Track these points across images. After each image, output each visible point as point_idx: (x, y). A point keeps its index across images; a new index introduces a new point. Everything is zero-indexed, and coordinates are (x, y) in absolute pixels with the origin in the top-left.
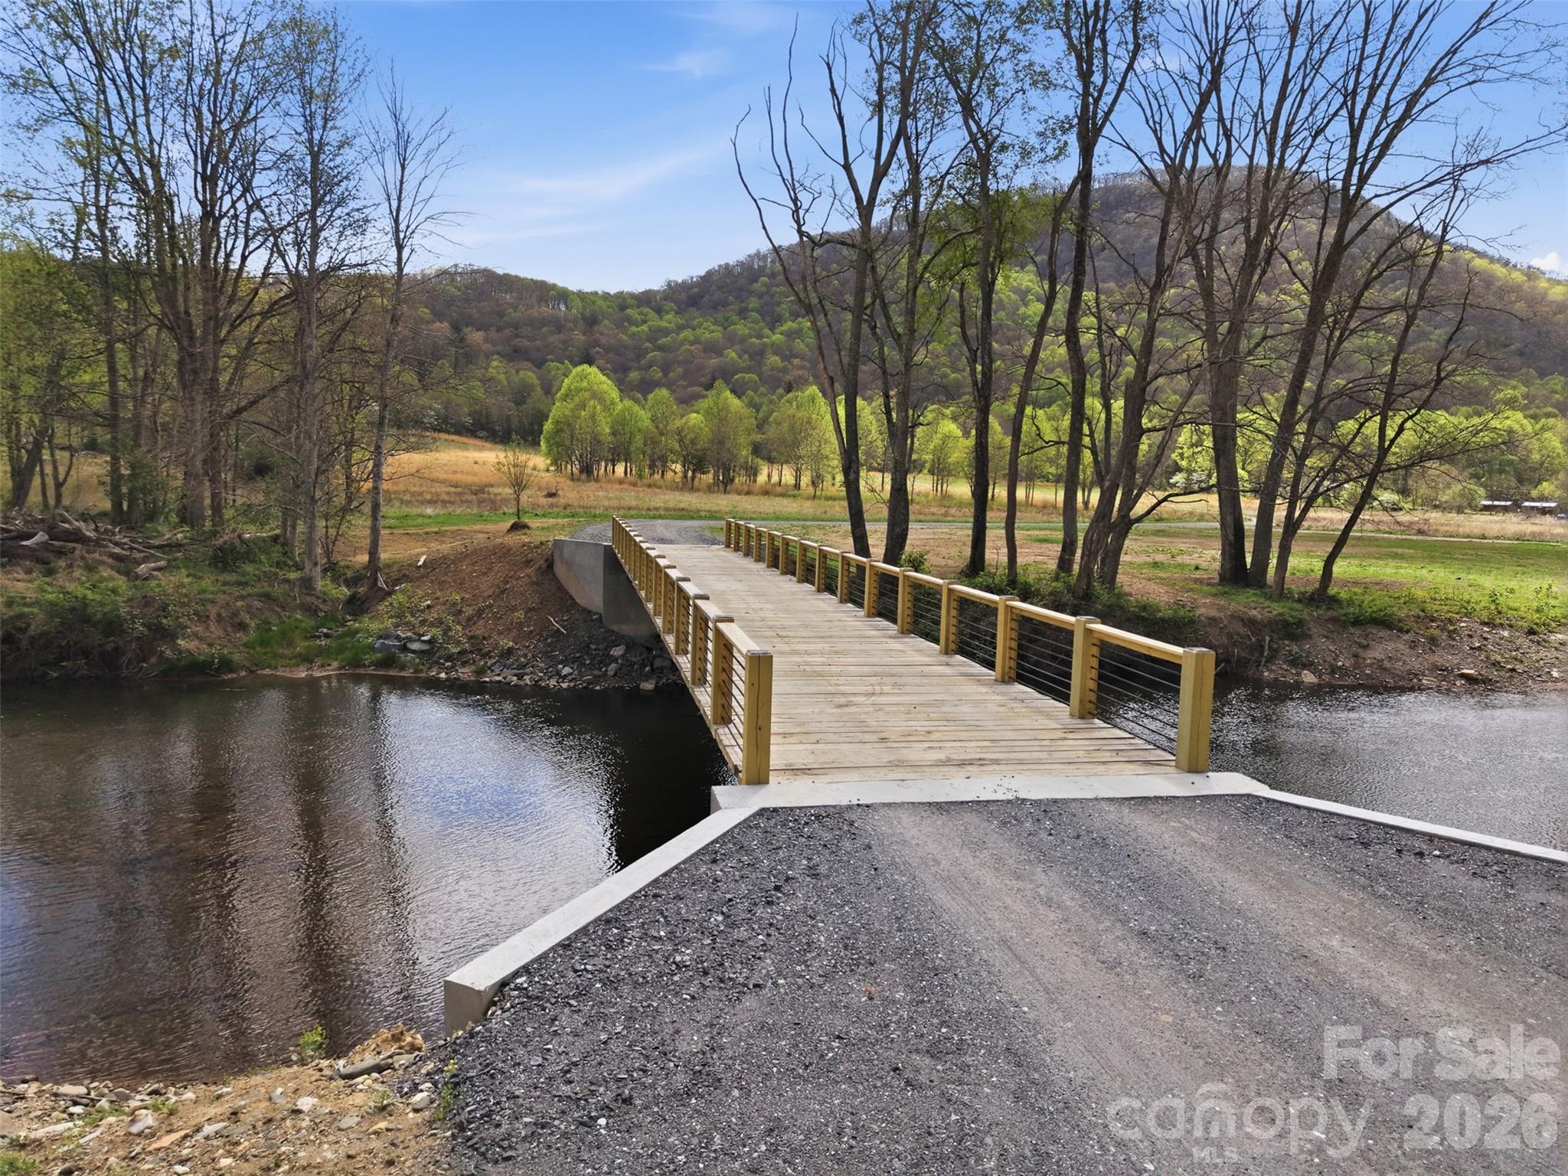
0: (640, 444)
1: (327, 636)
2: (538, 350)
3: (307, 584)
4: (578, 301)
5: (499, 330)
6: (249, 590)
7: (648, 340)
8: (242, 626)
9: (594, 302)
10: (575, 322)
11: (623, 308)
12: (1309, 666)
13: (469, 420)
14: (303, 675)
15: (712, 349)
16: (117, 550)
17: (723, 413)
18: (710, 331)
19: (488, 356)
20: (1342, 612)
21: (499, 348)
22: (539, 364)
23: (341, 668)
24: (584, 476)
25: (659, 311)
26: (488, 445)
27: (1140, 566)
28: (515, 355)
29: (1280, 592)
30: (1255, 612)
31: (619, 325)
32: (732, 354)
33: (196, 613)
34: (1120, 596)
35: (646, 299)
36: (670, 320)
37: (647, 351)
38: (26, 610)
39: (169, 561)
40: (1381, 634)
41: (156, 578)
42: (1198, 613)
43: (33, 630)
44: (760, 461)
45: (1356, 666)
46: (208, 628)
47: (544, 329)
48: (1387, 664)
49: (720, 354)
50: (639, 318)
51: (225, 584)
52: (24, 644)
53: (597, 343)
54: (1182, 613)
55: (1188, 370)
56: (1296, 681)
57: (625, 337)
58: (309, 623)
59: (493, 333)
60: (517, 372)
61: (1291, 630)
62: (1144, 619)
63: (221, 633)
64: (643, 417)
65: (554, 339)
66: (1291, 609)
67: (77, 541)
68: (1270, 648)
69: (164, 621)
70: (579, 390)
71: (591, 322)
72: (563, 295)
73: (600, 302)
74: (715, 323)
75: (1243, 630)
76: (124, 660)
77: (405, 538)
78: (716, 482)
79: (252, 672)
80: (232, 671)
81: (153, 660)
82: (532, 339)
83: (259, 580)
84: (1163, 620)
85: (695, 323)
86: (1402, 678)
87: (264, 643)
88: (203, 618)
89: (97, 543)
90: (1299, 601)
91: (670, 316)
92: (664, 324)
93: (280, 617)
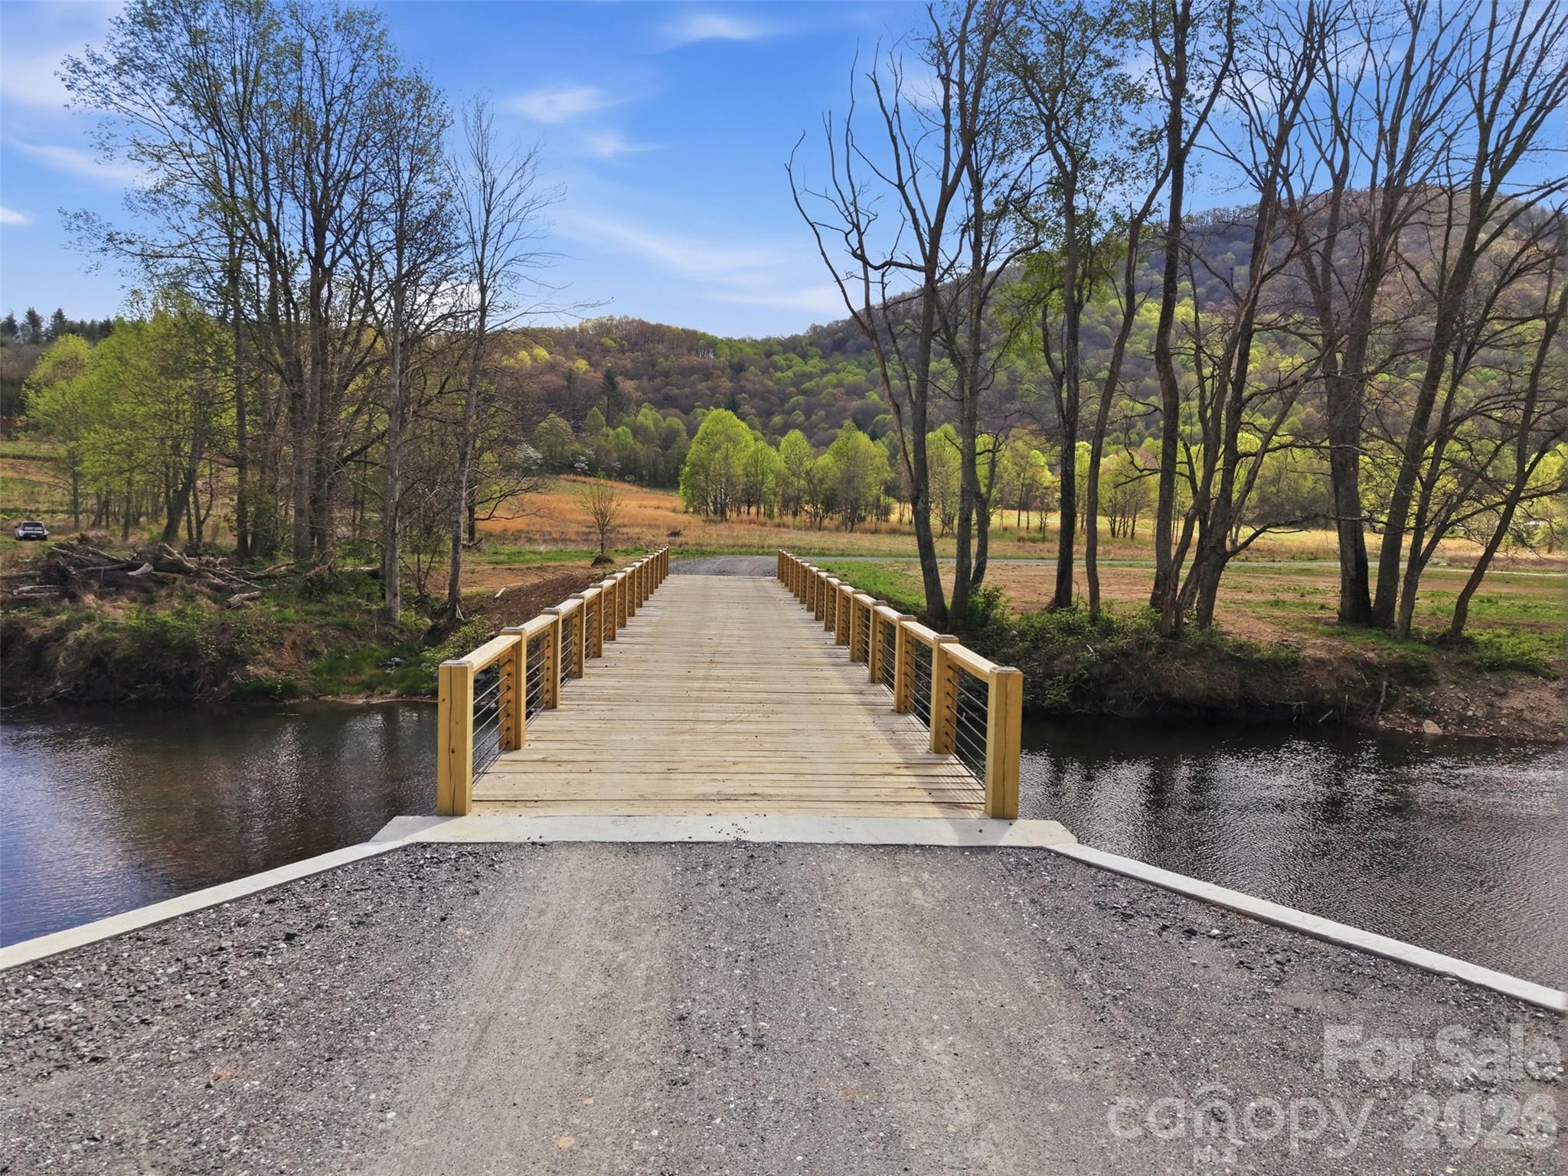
0: (772, 485)
1: (397, 664)
2: (687, 397)
3: (386, 614)
4: (726, 349)
5: (651, 379)
6: (329, 619)
7: (793, 385)
8: (314, 654)
9: (741, 350)
10: (723, 369)
11: (769, 354)
12: (1432, 715)
13: (618, 465)
14: (360, 702)
15: (855, 391)
16: (217, 581)
17: (852, 453)
18: (853, 374)
19: (639, 405)
20: (1476, 655)
21: (650, 395)
22: (687, 410)
23: (399, 696)
24: (718, 518)
25: (804, 357)
26: (635, 488)
27: (1258, 604)
28: (663, 402)
29: (1408, 634)
30: (1371, 655)
31: (765, 371)
32: (874, 397)
33: (270, 641)
34: (1212, 634)
35: (792, 346)
36: (815, 364)
37: (791, 395)
38: (117, 635)
39: (263, 591)
40: (1522, 681)
41: (247, 607)
42: (1303, 654)
43: (119, 654)
44: (891, 500)
45: (1490, 716)
46: (280, 655)
47: (693, 378)
48: (1527, 715)
49: (862, 396)
50: (784, 363)
51: (307, 613)
52: (111, 667)
53: (742, 389)
54: (1283, 654)
55: (1279, 390)
56: (1417, 732)
57: (770, 383)
58: (381, 651)
59: (645, 381)
60: (664, 419)
61: (1414, 675)
62: (1239, 660)
63: (293, 660)
64: (777, 460)
65: (702, 386)
66: (1415, 651)
67: (178, 572)
68: (1388, 694)
69: (237, 647)
70: (713, 434)
71: (738, 369)
72: (712, 344)
73: (747, 350)
74: (859, 366)
75: (1357, 674)
76: (199, 683)
77: (505, 573)
78: (844, 523)
79: (315, 698)
80: (295, 696)
81: (224, 685)
82: (679, 387)
83: (342, 609)
84: (1261, 661)
85: (839, 366)
86: (1545, 731)
87: (331, 670)
88: (276, 645)
89: (198, 574)
90: (1427, 643)
91: (815, 361)
92: (809, 369)
93: (355, 646)
